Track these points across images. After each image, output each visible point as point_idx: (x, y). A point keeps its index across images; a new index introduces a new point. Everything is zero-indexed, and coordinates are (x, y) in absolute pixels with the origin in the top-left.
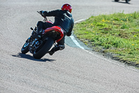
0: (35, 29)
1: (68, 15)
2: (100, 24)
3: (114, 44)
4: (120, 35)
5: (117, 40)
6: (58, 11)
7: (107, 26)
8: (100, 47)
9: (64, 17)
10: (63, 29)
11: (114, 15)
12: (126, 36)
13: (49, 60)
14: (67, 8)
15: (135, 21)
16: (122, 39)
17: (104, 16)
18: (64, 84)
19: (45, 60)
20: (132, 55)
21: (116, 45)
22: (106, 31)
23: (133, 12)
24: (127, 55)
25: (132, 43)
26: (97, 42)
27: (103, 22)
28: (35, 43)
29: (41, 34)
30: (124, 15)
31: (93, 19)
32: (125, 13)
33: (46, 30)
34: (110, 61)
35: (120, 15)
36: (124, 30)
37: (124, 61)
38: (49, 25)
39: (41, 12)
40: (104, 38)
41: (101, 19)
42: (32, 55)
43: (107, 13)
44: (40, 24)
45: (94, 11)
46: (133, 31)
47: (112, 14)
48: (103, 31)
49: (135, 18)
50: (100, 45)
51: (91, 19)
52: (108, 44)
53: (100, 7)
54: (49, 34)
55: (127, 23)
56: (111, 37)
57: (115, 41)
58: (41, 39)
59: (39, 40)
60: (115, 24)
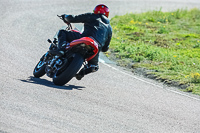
0: (55, 42)
1: (104, 20)
2: (127, 26)
3: (148, 56)
4: (156, 43)
5: (152, 49)
7: (137, 30)
8: (128, 60)
10: (97, 41)
11: (147, 14)
12: (165, 44)
14: (101, 10)
15: (178, 23)
16: (159, 49)
17: (134, 16)
18: (77, 113)
20: (173, 72)
21: (150, 57)
22: (136, 37)
23: (175, 9)
24: (166, 71)
25: (173, 54)
26: (123, 53)
27: (132, 24)
28: (55, 63)
29: (64, 49)
30: (162, 15)
31: (117, 20)
32: (163, 11)
33: (72, 44)
34: (141, 79)
35: (156, 14)
36: (161, 35)
37: (163, 80)
38: (76, 35)
39: (63, 16)
40: (133, 47)
41: (128, 20)
42: (51, 80)
43: (138, 11)
45: (118, 9)
46: (174, 37)
47: (144, 12)
48: (132, 37)
49: (178, 18)
50: (127, 57)
51: (115, 20)
52: (138, 56)
53: (128, 3)
54: (76, 49)
55: (167, 25)
56: (142, 46)
57: (149, 52)
58: (64, 56)
59: (61, 57)
60: (148, 27)
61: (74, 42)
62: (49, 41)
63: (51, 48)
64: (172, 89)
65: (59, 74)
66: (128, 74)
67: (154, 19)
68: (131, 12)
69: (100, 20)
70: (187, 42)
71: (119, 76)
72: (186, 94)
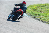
0: (13, 10)
2: (33, 7)
3: (38, 15)
4: (40, 12)
5: (39, 13)
6: (21, 4)
7: (36, 8)
8: (33, 16)
9: (23, 6)
10: (23, 10)
11: (38, 4)
12: (42, 12)
13: (18, 22)
15: (46, 7)
16: (41, 13)
17: (35, 5)
18: (21, 29)
19: (17, 22)
20: (44, 19)
21: (39, 15)
22: (35, 10)
23: (45, 3)
25: (45, 15)
26: (32, 14)
27: (34, 7)
28: (13, 15)
29: (15, 12)
30: (42, 5)
31: (31, 6)
32: (42, 4)
34: (37, 21)
35: (40, 5)
36: (42, 10)
37: (42, 21)
38: (18, 9)
39: (15, 4)
40: (35, 13)
43: (36, 4)
44: (15, 8)
45: (31, 3)
46: (45, 10)
47: (37, 4)
48: (34, 10)
50: (33, 15)
51: (30, 6)
52: (36, 15)
53: (33, 2)
54: (18, 12)
55: (43, 7)
56: (37, 12)
57: (38, 14)
58: (15, 14)
59: (14, 14)
60: (38, 8)
61: (17, 10)
62: (12, 10)
63: (12, 12)
64: (44, 23)
65: (14, 18)
66: (33, 19)
67: (40, 6)
68: (34, 4)
69: (24, 5)
70: (48, 11)
71: (31, 20)
72: (48, 24)
